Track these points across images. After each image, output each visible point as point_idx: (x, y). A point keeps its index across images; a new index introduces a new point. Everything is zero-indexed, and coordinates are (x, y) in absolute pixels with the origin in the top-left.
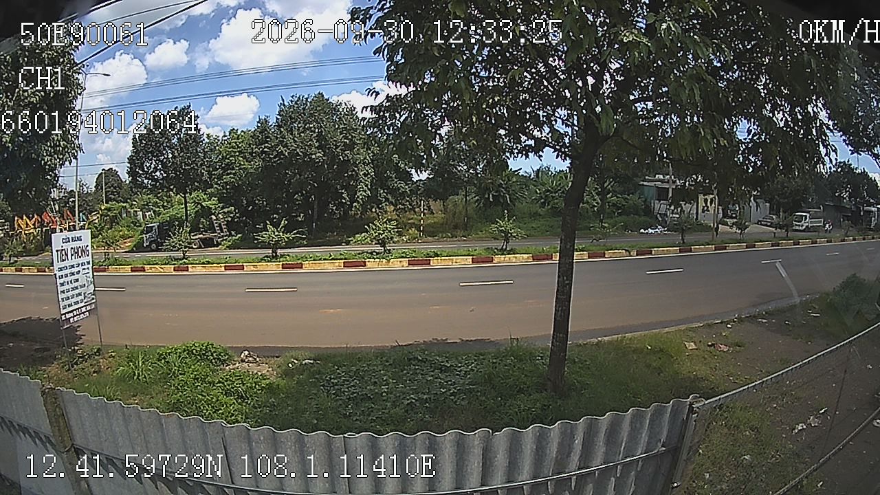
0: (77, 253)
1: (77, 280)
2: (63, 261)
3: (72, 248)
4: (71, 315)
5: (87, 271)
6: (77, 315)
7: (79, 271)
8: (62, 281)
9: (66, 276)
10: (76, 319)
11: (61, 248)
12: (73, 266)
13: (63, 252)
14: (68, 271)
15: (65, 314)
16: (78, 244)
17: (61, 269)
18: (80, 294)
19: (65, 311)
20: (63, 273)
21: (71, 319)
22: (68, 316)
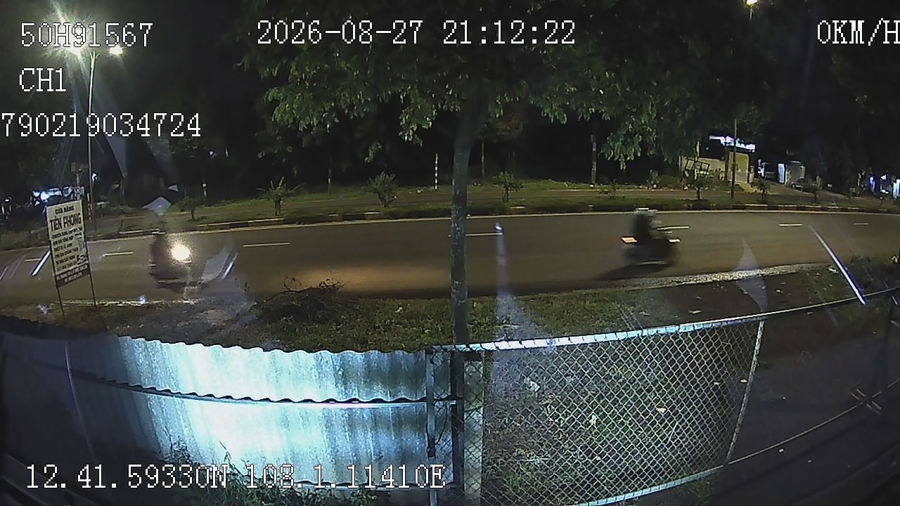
0: (70, 221)
1: (71, 245)
2: (57, 229)
3: (64, 217)
4: (66, 275)
5: (80, 236)
6: (71, 275)
7: (71, 238)
8: (56, 246)
9: (60, 242)
10: (70, 279)
11: (54, 218)
12: (66, 233)
13: (57, 222)
14: (62, 237)
15: (60, 275)
16: (71, 213)
17: (55, 237)
18: (73, 257)
19: (61, 272)
20: (56, 240)
21: (66, 280)
22: (62, 277)
